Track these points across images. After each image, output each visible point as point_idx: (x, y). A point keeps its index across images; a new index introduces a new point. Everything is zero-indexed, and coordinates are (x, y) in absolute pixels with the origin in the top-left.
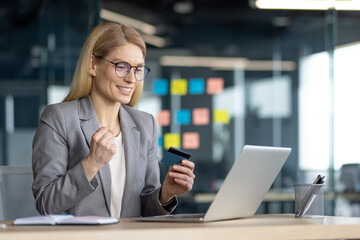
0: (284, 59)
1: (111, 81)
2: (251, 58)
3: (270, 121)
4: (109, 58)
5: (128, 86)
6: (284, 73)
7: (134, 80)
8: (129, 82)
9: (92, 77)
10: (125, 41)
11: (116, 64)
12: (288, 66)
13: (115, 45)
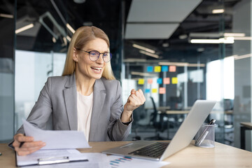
0: (201, 63)
1: (87, 64)
2: (190, 63)
3: (196, 84)
4: (85, 49)
5: (99, 66)
6: (201, 68)
7: (102, 62)
8: (100, 64)
9: (76, 62)
10: (94, 36)
11: (89, 53)
12: (203, 65)
13: (88, 40)
